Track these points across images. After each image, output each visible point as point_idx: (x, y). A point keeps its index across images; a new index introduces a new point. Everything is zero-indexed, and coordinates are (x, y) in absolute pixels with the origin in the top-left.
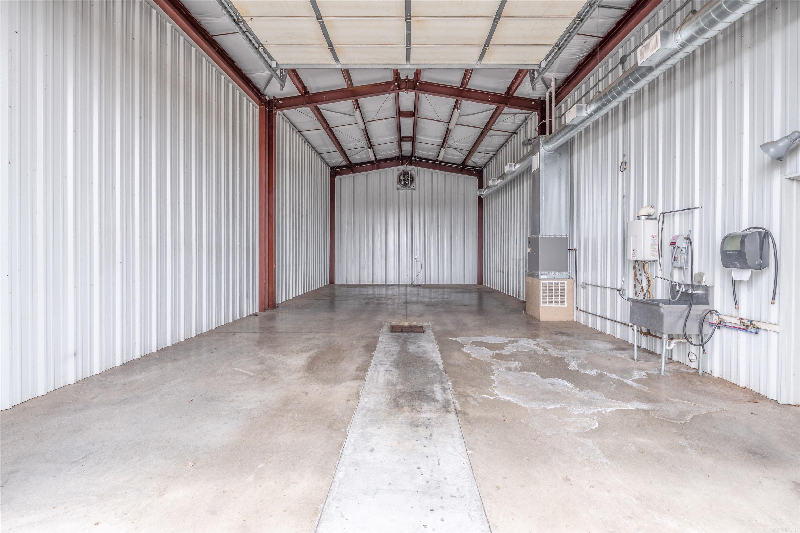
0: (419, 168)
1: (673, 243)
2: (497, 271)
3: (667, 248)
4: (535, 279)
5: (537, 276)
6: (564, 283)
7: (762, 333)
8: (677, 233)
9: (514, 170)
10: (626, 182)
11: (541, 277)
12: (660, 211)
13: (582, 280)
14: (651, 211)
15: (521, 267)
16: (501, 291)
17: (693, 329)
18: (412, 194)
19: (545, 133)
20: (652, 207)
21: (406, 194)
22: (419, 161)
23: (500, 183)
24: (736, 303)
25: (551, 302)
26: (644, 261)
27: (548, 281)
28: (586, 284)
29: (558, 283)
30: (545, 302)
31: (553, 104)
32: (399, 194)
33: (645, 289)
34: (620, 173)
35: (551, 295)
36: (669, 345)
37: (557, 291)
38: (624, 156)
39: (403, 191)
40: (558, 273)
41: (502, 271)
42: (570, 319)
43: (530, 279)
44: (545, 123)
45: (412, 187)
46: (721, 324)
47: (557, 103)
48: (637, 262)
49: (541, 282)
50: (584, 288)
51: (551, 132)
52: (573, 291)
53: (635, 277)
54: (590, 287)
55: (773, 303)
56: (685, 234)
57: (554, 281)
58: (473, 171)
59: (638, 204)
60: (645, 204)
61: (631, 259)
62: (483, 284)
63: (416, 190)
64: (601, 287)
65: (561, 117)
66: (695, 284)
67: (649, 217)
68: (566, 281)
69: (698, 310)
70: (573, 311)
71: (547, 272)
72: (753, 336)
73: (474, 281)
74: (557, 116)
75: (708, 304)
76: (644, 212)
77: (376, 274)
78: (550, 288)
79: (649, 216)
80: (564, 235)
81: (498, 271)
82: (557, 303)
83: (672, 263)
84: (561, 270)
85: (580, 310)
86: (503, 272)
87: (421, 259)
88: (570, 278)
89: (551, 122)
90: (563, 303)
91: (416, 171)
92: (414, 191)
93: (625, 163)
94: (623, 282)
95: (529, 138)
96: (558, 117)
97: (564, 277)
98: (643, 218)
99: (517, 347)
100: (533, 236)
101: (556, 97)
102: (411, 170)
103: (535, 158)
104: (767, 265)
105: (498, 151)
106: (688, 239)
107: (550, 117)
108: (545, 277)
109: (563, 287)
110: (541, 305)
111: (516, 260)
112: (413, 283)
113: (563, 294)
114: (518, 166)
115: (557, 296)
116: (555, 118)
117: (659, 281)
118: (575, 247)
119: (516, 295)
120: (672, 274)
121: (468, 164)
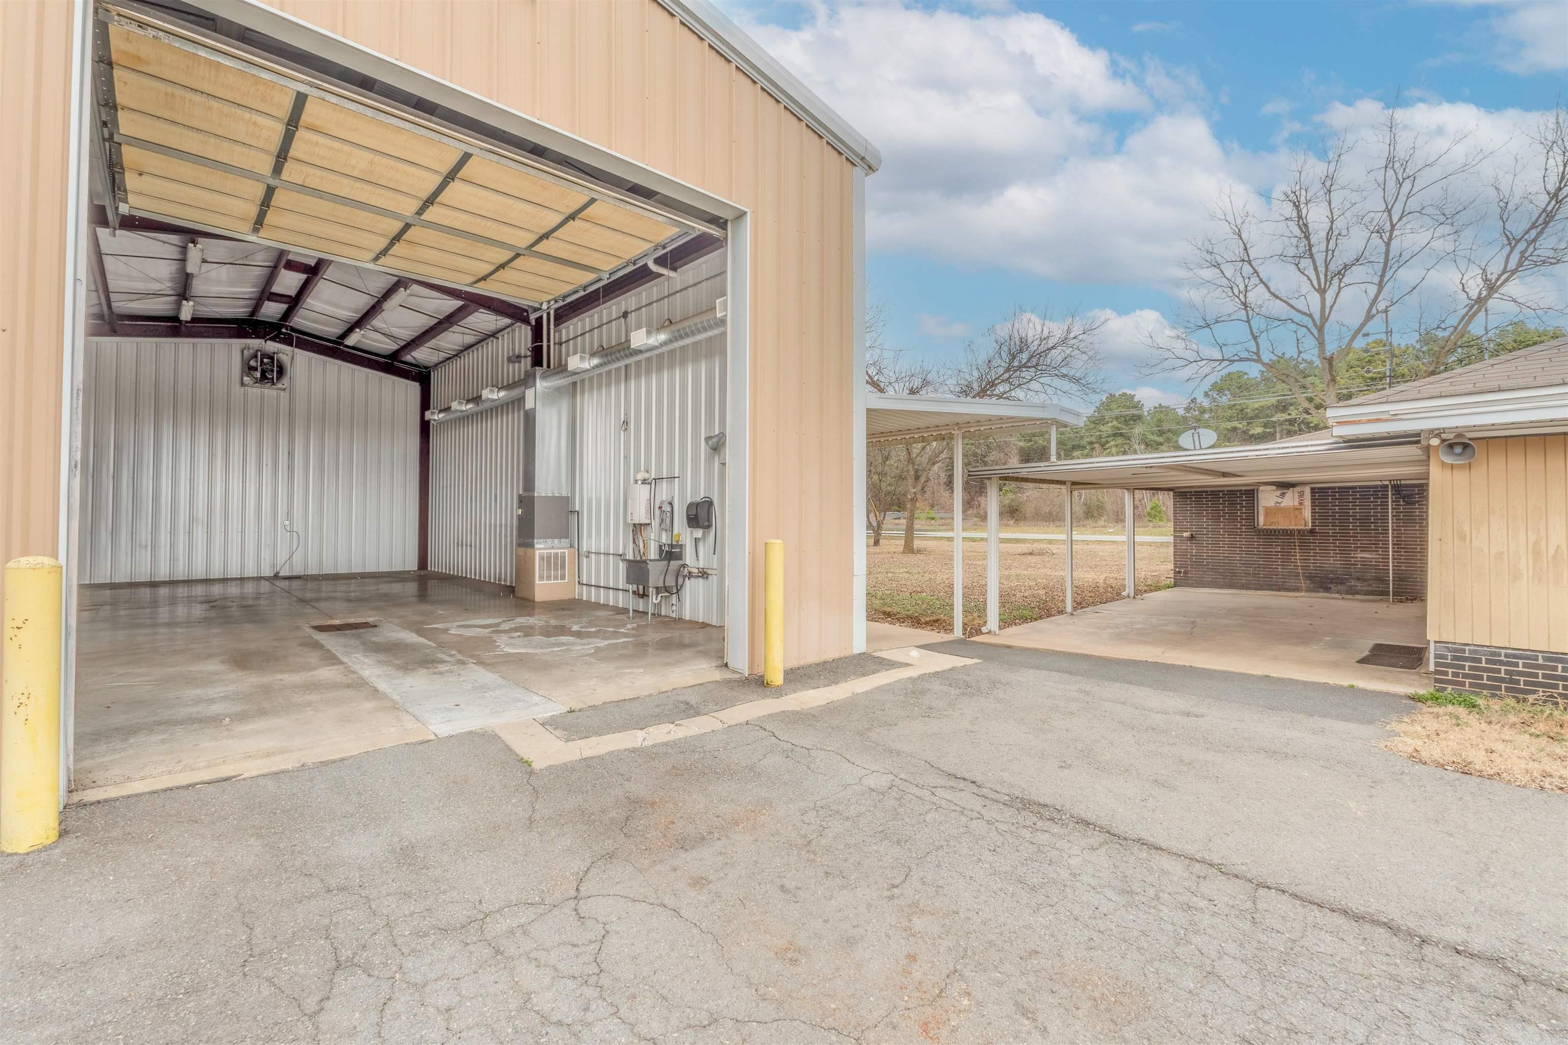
0: (296, 350)
1: (660, 508)
2: (458, 545)
3: (657, 512)
4: (529, 550)
5: (532, 546)
6: (565, 553)
7: (710, 577)
8: (664, 499)
9: (496, 398)
10: (627, 441)
11: (537, 546)
12: (653, 477)
13: (585, 548)
14: (646, 476)
15: (503, 537)
16: (466, 577)
17: (670, 582)
18: (278, 397)
19: (541, 366)
20: (647, 472)
21: (262, 396)
22: (297, 337)
23: (470, 409)
24: (697, 557)
25: (549, 578)
26: (641, 524)
27: (545, 551)
28: (589, 552)
29: (557, 554)
30: (541, 578)
31: (552, 326)
32: (245, 395)
33: (642, 552)
34: (622, 432)
35: (549, 568)
36: (656, 599)
37: (556, 564)
38: (626, 414)
39: (256, 391)
40: (556, 541)
41: (469, 544)
42: (572, 597)
43: (521, 550)
44: (542, 346)
45: (280, 386)
46: (690, 575)
47: (556, 325)
48: (635, 525)
49: (537, 552)
50: (587, 557)
51: (549, 366)
52: (575, 563)
53: (634, 542)
54: (593, 556)
55: (714, 554)
56: (669, 500)
57: (553, 551)
58: (412, 371)
59: (637, 470)
60: (642, 469)
61: (630, 522)
62: (429, 569)
63: (288, 391)
64: (604, 554)
65: (561, 345)
66: (674, 543)
67: (644, 482)
68: (567, 551)
69: (675, 564)
70: (575, 586)
71: (542, 541)
72: (706, 580)
73: (412, 564)
74: (557, 341)
75: (682, 560)
76: (640, 476)
77: (181, 558)
78: (547, 560)
79: (645, 480)
80: (564, 494)
81: (460, 544)
82: (556, 578)
83: (660, 525)
84: (560, 537)
85: (583, 584)
86: (471, 546)
87: (298, 526)
88: (571, 546)
89: (549, 347)
90: (563, 578)
91: (290, 354)
92: (282, 393)
93: (626, 423)
94: (624, 547)
95: (517, 353)
96: (558, 344)
97: (565, 545)
98: (640, 482)
99: (515, 624)
100: (526, 494)
101: (556, 319)
102: (276, 350)
103: (530, 394)
104: (712, 526)
105: (462, 351)
106: (671, 504)
107: (549, 341)
108: (542, 546)
109: (563, 557)
110: (537, 582)
111: (495, 526)
112: (278, 573)
113: (563, 567)
114: (502, 394)
115: (556, 569)
116: (555, 344)
117: (652, 542)
118: (577, 509)
119: (495, 579)
120: (660, 536)
121: (404, 359)
